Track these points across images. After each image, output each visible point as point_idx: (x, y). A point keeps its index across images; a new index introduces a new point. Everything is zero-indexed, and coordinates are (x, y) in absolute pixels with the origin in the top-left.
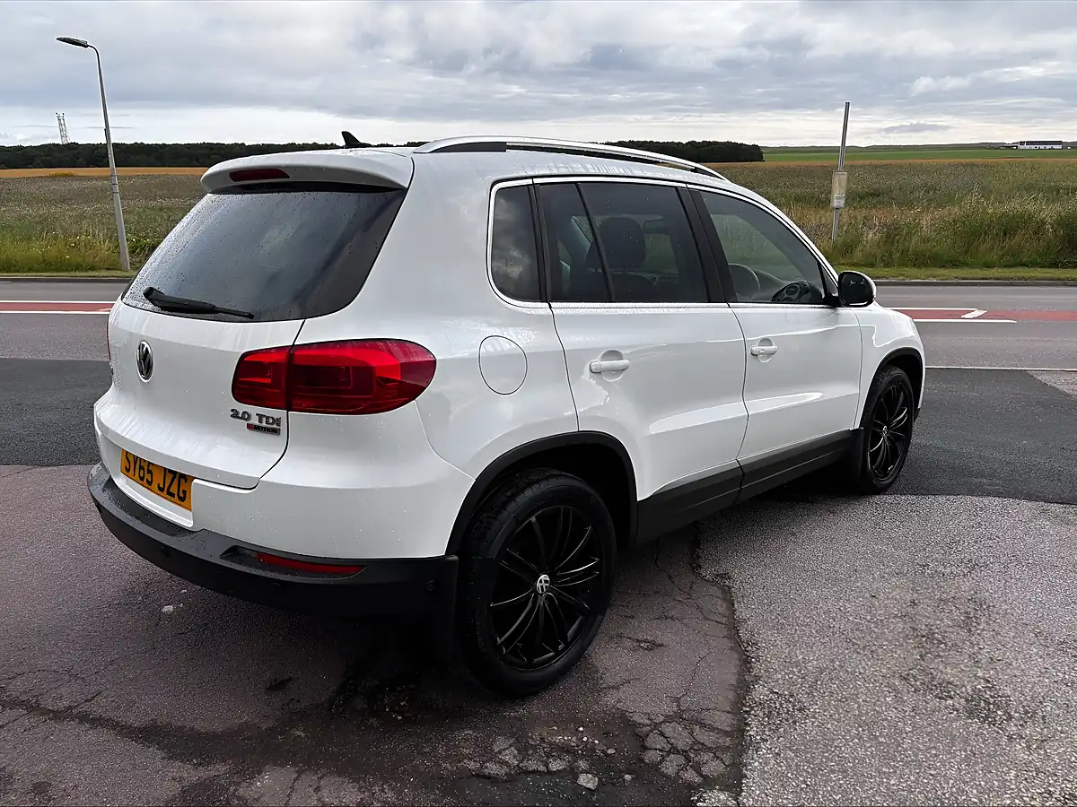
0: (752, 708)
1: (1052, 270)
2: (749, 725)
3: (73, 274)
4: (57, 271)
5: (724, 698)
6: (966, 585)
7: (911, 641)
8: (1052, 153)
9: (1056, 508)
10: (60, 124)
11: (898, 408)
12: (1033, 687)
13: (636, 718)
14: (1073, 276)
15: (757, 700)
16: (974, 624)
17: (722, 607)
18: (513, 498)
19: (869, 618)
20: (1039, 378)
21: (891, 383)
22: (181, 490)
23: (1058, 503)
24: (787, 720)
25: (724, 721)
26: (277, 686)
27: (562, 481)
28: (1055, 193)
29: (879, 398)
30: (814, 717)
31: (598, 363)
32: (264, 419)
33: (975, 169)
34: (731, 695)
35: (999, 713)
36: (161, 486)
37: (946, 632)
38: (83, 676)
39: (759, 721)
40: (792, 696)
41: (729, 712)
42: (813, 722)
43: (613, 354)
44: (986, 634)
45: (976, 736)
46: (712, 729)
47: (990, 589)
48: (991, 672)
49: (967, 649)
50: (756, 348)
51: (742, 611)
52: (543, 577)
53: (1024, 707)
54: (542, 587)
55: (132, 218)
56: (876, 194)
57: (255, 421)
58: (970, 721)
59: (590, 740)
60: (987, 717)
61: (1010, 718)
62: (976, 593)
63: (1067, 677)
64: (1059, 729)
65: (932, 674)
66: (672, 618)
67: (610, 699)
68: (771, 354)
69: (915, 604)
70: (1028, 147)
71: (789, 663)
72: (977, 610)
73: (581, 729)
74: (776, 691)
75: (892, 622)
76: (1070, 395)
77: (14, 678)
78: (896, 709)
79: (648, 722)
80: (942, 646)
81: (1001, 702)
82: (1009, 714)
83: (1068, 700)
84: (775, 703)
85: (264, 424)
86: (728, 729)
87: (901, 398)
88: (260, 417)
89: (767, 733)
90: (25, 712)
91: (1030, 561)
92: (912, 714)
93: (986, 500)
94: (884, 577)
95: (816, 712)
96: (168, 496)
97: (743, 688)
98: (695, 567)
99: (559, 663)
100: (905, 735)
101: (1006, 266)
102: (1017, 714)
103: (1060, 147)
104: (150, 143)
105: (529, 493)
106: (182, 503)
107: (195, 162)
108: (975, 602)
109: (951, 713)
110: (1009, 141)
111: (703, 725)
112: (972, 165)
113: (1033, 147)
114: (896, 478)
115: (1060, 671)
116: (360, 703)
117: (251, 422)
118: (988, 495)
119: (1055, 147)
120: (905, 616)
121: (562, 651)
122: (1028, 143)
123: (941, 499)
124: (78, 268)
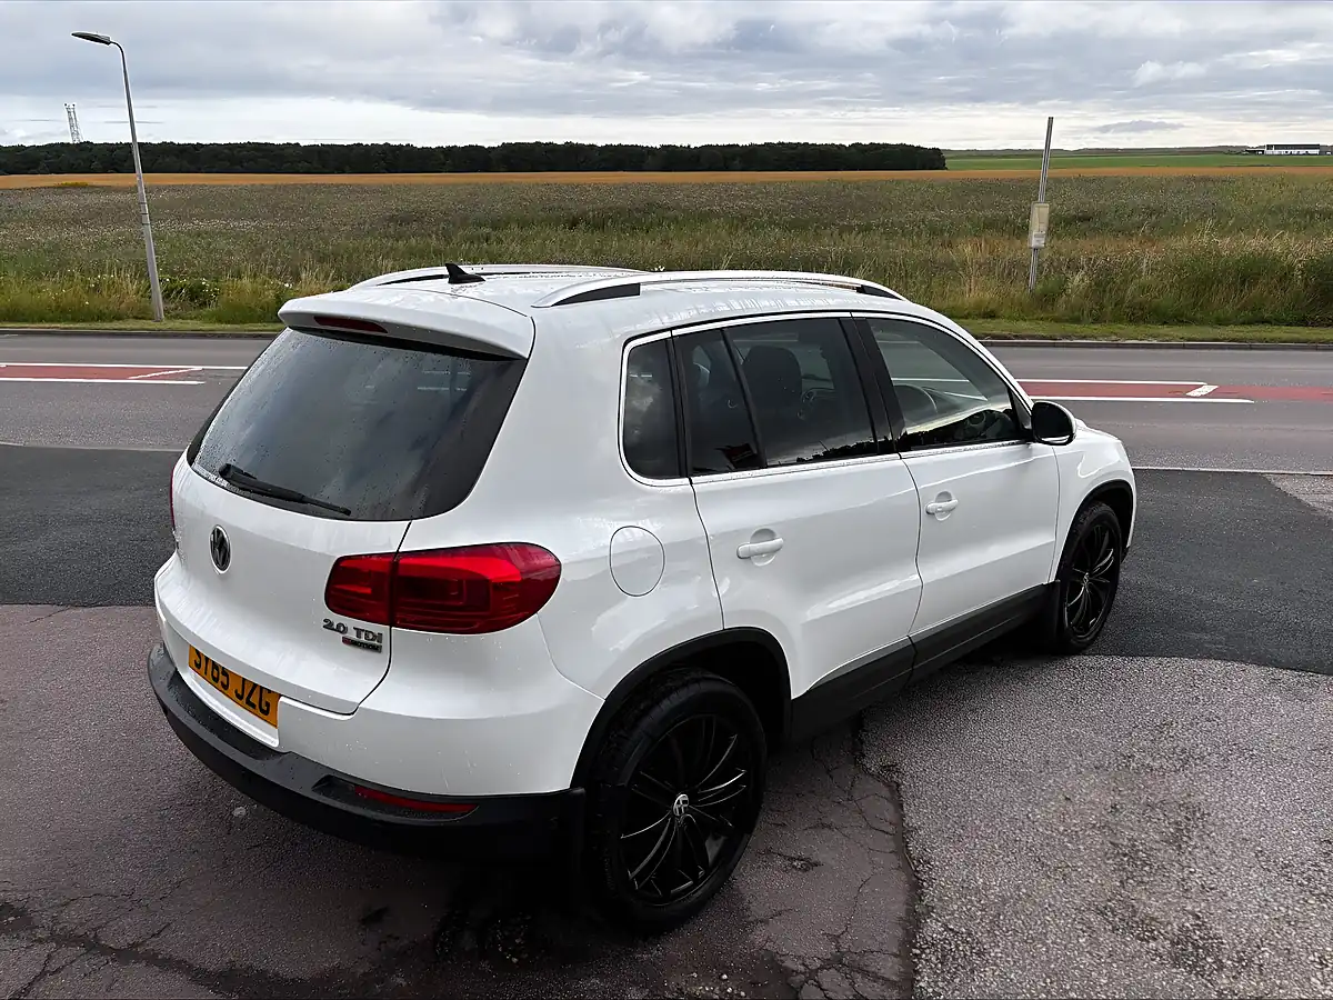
0: (923, 951)
1: (1300, 329)
2: (920, 973)
3: (94, 325)
4: (74, 320)
5: (891, 936)
6: (1178, 783)
7: (1110, 861)
8: (1307, 161)
9: (1287, 676)
10: (70, 119)
11: (1102, 550)
12: (1250, 925)
13: (788, 964)
14: (1328, 337)
15: (929, 939)
16: (1185, 839)
17: (889, 812)
18: (646, 712)
19: (1062, 829)
20: (1279, 484)
21: (1092, 523)
22: (263, 703)
23: (1291, 669)
24: (963, 968)
25: (890, 967)
26: (372, 919)
27: (704, 687)
28: (1306, 219)
29: (1080, 542)
30: (995, 964)
31: (748, 546)
32: (363, 634)
33: (1210, 185)
34: (899, 933)
35: (1209, 960)
36: (240, 692)
37: (1151, 849)
38: (148, 902)
39: (931, 968)
40: (970, 934)
41: (896, 956)
42: (994, 971)
43: (765, 533)
44: (1199, 853)
45: (1181, 990)
46: (876, 978)
47: (1207, 792)
48: (1203, 904)
49: (1176, 874)
50: (932, 506)
51: (913, 820)
52: (681, 797)
53: (1238, 952)
54: (680, 809)
55: (165, 247)
56: (1086, 219)
57: (352, 635)
58: (1174, 970)
59: (735, 992)
60: (1195, 965)
61: (1221, 967)
62: (1189, 795)
63: (1290, 912)
64: (1278, 982)
65: (1133, 906)
66: (829, 827)
67: (758, 936)
68: (950, 510)
69: (1117, 810)
70: (1277, 152)
71: (965, 889)
72: (1189, 820)
73: (725, 977)
74: (952, 927)
75: (1089, 835)
76: (1314, 510)
77: (66, 904)
78: (1091, 954)
79: (802, 968)
80: (1147, 868)
81: (1211, 946)
82: (1221, 961)
83: (1291, 945)
84: (950, 944)
85: (363, 639)
86: (894, 978)
87: (1106, 538)
88: (359, 631)
89: (940, 984)
90: (83, 950)
91: (1255, 752)
92: (1108, 960)
93: (1207, 664)
94: (1081, 773)
95: (997, 958)
96: (247, 706)
97: (913, 922)
98: (857, 754)
99: (700, 892)
100: (1098, 989)
101: (1243, 324)
102: (1229, 962)
103: (1317, 151)
104: (182, 142)
105: (666, 705)
106: (265, 717)
107: (239, 167)
108: (1188, 808)
109: (1153, 960)
110: (1253, 144)
111: (865, 973)
112: (1206, 179)
113: (1283, 152)
114: (1097, 634)
115: (1282, 905)
116: (468, 942)
117: (347, 635)
118: (1209, 658)
119: (1310, 151)
120: (1104, 827)
121: (704, 878)
122: (1277, 147)
123: (1153, 662)
124: (101, 317)
